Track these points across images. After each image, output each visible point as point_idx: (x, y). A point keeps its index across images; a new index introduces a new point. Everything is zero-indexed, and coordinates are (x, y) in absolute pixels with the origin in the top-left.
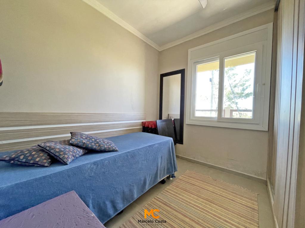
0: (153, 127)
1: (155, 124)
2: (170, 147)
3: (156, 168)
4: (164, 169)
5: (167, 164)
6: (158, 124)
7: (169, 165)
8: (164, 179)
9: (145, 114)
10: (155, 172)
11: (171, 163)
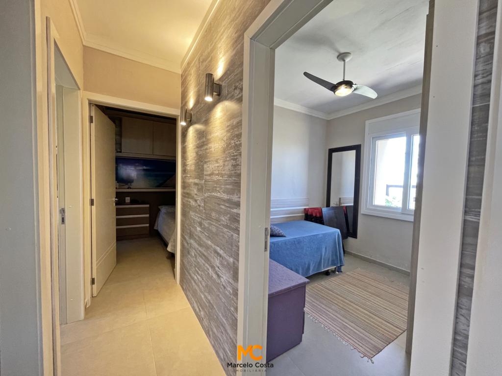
0: (318, 215)
1: (321, 212)
2: (335, 239)
3: (320, 257)
4: (329, 260)
5: (332, 255)
6: (323, 213)
7: (334, 257)
8: (328, 270)
9: (308, 199)
10: (319, 261)
11: (336, 256)
